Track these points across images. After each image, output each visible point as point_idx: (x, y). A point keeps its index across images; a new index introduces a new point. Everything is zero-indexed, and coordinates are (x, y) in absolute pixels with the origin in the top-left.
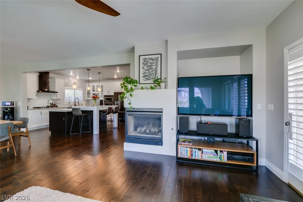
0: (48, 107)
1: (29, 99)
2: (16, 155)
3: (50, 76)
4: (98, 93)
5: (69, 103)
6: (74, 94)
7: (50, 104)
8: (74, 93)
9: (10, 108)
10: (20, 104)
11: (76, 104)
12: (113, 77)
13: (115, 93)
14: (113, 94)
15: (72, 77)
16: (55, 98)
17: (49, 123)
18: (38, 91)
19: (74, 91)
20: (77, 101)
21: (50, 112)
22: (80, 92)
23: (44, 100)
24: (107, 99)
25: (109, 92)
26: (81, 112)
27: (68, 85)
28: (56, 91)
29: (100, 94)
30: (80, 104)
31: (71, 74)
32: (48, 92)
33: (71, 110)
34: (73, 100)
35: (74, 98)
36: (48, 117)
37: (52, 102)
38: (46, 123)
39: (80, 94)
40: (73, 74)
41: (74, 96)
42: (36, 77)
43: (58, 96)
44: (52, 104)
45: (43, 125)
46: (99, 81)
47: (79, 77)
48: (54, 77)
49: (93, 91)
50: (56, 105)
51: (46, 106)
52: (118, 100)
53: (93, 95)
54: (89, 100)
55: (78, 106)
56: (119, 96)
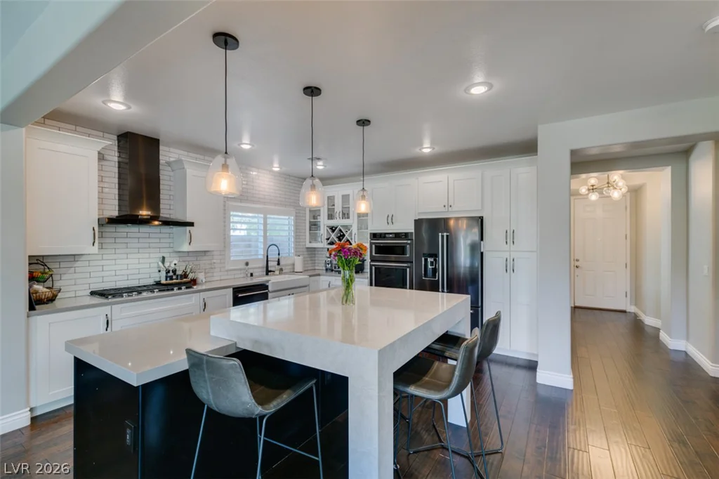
4: (346, 222)
5: (247, 264)
6: (265, 231)
7: (163, 274)
8: (265, 224)
11: (272, 265)
13: (418, 223)
14: (410, 228)
16: (186, 248)
19: (265, 219)
20: (273, 256)
22: (287, 222)
24: (380, 249)
25: (390, 219)
28: (188, 220)
29: (354, 229)
30: (286, 265)
31: (247, 143)
34: (260, 253)
35: (265, 243)
37: (172, 266)
39: (283, 227)
40: (251, 142)
41: (265, 237)
43: (200, 238)
44: (172, 273)
47: (281, 165)
49: (331, 217)
50: (191, 276)
51: (151, 281)
52: (436, 256)
53: (330, 231)
54: (315, 248)
55: (277, 272)
56: (440, 234)
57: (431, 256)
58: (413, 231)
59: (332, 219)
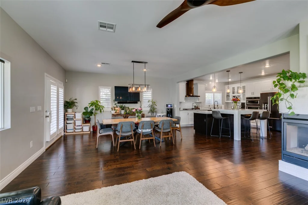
0: (193, 109)
1: (180, 103)
2: (174, 144)
3: (194, 83)
4: (238, 95)
5: (209, 106)
6: (214, 98)
7: (194, 106)
8: (214, 96)
9: (171, 109)
10: (175, 106)
11: (216, 106)
12: (260, 74)
13: (262, 94)
14: (259, 96)
15: (211, 81)
16: (198, 101)
17: (193, 123)
18: (186, 96)
19: (214, 94)
20: (216, 104)
21: (194, 113)
22: (219, 95)
23: (189, 104)
24: (249, 102)
25: (253, 93)
26: (220, 115)
27: (208, 90)
28: (198, 95)
29: (241, 97)
30: (219, 107)
31: (211, 78)
32: (193, 96)
33: (211, 112)
34: (212, 103)
35: (214, 101)
36: (192, 117)
37: (195, 105)
38: (191, 122)
39: (219, 97)
40: (212, 78)
41: (214, 99)
42: (185, 84)
43: (200, 100)
44: (195, 106)
45: (189, 124)
46: (240, 81)
47: (218, 81)
48: (197, 84)
49: (233, 93)
50: (199, 107)
51: (191, 108)
52: (267, 103)
53: (233, 97)
54: (228, 102)
55: (217, 109)
56: (268, 97)
57: (266, 103)
58: (260, 96)
59: (234, 94)
